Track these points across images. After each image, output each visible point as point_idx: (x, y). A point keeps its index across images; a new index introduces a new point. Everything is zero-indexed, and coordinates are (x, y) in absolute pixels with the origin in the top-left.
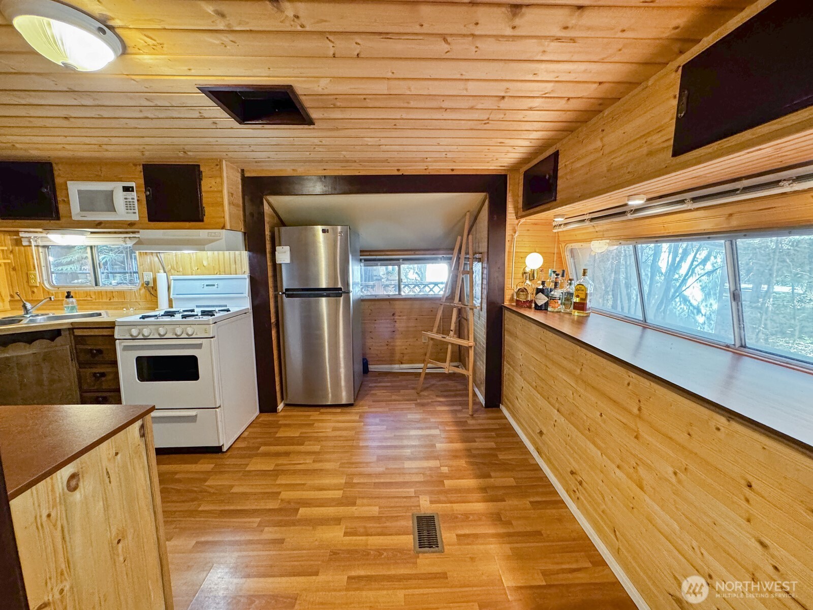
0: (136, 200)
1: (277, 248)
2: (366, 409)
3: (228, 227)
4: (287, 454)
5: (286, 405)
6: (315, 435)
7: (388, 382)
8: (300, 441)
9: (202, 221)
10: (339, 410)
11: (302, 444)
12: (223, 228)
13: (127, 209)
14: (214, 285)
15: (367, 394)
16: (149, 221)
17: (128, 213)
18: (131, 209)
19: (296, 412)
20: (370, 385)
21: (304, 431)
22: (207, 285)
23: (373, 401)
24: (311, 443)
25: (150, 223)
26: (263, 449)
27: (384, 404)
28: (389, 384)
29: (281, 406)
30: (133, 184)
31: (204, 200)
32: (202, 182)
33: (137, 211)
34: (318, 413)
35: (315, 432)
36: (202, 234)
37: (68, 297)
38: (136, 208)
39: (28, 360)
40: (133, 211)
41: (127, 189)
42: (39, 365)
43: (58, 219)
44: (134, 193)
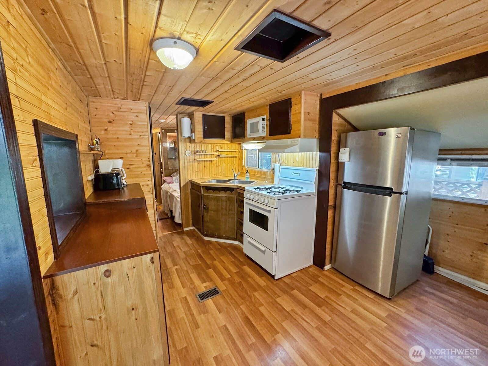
0: (266, 125)
1: (341, 149)
2: (401, 312)
3: (302, 136)
4: (305, 306)
5: (333, 268)
6: (335, 305)
7: (455, 297)
8: (320, 302)
9: (290, 133)
10: (372, 296)
11: (320, 306)
12: (299, 137)
13: (262, 130)
14: (298, 174)
15: (414, 297)
16: (269, 136)
17: (263, 132)
19: (336, 278)
20: (427, 289)
21: (330, 296)
22: (295, 173)
23: (417, 309)
24: (327, 310)
26: (295, 292)
27: (430, 320)
28: (454, 300)
29: (327, 267)
30: (265, 117)
31: (292, 120)
32: (292, 109)
33: (266, 131)
34: (352, 287)
35: (335, 302)
36: (289, 141)
37: (247, 173)
38: (266, 129)
39: (224, 199)
40: (264, 131)
41: (263, 120)
42: (226, 202)
43: (244, 138)
44: (265, 121)
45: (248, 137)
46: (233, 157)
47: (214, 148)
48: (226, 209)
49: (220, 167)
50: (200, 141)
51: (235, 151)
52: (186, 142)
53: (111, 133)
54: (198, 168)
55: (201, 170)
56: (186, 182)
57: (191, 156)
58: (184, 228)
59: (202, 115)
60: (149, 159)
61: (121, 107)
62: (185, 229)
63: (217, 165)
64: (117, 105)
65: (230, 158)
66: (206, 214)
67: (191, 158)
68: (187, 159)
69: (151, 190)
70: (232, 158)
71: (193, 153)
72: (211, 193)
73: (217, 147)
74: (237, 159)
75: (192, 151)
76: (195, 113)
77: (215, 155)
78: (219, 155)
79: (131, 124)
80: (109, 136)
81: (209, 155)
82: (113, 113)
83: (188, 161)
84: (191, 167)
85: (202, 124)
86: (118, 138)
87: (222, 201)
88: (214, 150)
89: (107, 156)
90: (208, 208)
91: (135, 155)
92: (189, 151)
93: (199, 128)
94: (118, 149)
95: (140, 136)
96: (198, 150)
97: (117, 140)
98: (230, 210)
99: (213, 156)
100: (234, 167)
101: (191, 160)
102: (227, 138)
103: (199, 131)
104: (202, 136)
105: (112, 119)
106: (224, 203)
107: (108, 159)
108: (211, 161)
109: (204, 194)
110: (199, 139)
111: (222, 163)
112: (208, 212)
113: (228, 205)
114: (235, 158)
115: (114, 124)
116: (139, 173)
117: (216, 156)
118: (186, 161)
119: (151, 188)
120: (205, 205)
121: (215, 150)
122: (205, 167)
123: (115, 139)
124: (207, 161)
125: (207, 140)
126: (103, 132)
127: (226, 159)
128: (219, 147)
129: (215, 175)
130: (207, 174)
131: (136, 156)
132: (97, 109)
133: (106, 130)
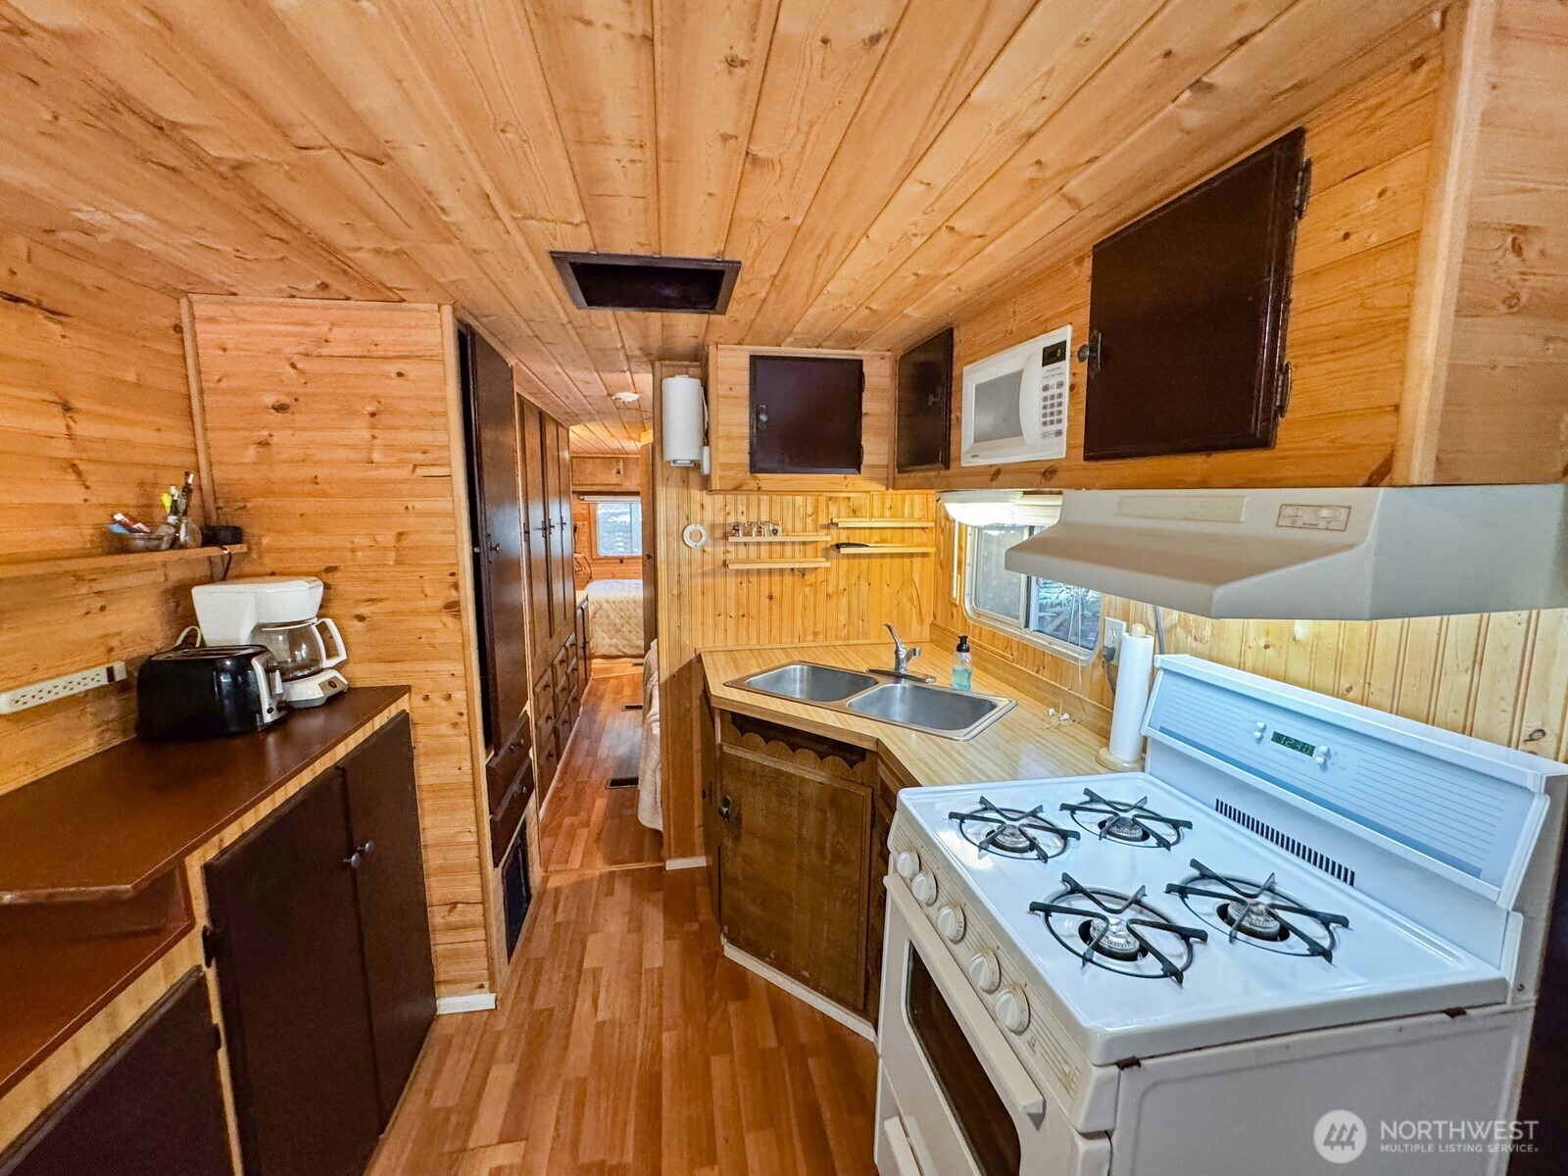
0: (1066, 390)
12: (1378, 478)
13: (1045, 424)
14: (1308, 749)
16: (1086, 459)
17: (1045, 435)
18: (1052, 422)
22: (1278, 738)
25: (1092, 464)
30: (1065, 334)
31: (1298, 325)
32: (1300, 228)
33: (1064, 426)
37: (960, 649)
38: (1064, 417)
39: (810, 791)
40: (1056, 427)
41: (1052, 355)
42: (823, 811)
43: (947, 466)
44: (1065, 366)
45: (967, 462)
46: (912, 555)
47: (816, 512)
48: (820, 848)
49: (844, 600)
50: (735, 483)
51: (923, 528)
52: (688, 487)
53: (285, 456)
54: (738, 603)
55: (753, 612)
56: (686, 661)
57: (709, 549)
58: (670, 858)
59: (748, 360)
60: (453, 574)
61: (331, 337)
62: (673, 865)
63: (830, 591)
64: (311, 329)
65: (898, 561)
66: (729, 843)
67: (708, 558)
68: (690, 563)
69: (465, 718)
70: (907, 561)
71: (719, 533)
72: (754, 749)
73: (833, 509)
74: (930, 562)
75: (713, 527)
76: (712, 349)
77: (821, 546)
78: (838, 546)
79: (373, 415)
80: (279, 473)
81: (793, 543)
82: (293, 366)
83: (695, 567)
84: (710, 597)
85: (747, 403)
86: (315, 481)
87: (804, 804)
88: (816, 521)
89: (269, 563)
90: (739, 818)
91: (392, 556)
92: (699, 528)
93: (735, 420)
94: (317, 532)
95: (415, 466)
96: (743, 519)
97: (308, 487)
98: (836, 858)
99: (810, 549)
100: (911, 599)
101: (709, 568)
102: (872, 467)
103: (729, 438)
104: (746, 459)
105: (288, 394)
106: (812, 817)
107: (273, 574)
108: (803, 572)
109: (726, 749)
110: (731, 473)
111: (854, 580)
112: (737, 839)
113: (831, 827)
114: (917, 561)
115: (297, 417)
116: (412, 638)
117: (826, 550)
118: (685, 570)
119: (464, 711)
120: (726, 803)
121: (823, 521)
122: (771, 598)
123: (303, 481)
124: (782, 571)
125: (769, 480)
126: (251, 453)
127: (876, 562)
128: (843, 507)
129: (821, 636)
130: (781, 630)
131: (398, 562)
132: (225, 350)
133: (264, 444)
